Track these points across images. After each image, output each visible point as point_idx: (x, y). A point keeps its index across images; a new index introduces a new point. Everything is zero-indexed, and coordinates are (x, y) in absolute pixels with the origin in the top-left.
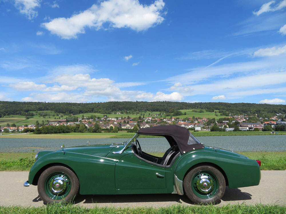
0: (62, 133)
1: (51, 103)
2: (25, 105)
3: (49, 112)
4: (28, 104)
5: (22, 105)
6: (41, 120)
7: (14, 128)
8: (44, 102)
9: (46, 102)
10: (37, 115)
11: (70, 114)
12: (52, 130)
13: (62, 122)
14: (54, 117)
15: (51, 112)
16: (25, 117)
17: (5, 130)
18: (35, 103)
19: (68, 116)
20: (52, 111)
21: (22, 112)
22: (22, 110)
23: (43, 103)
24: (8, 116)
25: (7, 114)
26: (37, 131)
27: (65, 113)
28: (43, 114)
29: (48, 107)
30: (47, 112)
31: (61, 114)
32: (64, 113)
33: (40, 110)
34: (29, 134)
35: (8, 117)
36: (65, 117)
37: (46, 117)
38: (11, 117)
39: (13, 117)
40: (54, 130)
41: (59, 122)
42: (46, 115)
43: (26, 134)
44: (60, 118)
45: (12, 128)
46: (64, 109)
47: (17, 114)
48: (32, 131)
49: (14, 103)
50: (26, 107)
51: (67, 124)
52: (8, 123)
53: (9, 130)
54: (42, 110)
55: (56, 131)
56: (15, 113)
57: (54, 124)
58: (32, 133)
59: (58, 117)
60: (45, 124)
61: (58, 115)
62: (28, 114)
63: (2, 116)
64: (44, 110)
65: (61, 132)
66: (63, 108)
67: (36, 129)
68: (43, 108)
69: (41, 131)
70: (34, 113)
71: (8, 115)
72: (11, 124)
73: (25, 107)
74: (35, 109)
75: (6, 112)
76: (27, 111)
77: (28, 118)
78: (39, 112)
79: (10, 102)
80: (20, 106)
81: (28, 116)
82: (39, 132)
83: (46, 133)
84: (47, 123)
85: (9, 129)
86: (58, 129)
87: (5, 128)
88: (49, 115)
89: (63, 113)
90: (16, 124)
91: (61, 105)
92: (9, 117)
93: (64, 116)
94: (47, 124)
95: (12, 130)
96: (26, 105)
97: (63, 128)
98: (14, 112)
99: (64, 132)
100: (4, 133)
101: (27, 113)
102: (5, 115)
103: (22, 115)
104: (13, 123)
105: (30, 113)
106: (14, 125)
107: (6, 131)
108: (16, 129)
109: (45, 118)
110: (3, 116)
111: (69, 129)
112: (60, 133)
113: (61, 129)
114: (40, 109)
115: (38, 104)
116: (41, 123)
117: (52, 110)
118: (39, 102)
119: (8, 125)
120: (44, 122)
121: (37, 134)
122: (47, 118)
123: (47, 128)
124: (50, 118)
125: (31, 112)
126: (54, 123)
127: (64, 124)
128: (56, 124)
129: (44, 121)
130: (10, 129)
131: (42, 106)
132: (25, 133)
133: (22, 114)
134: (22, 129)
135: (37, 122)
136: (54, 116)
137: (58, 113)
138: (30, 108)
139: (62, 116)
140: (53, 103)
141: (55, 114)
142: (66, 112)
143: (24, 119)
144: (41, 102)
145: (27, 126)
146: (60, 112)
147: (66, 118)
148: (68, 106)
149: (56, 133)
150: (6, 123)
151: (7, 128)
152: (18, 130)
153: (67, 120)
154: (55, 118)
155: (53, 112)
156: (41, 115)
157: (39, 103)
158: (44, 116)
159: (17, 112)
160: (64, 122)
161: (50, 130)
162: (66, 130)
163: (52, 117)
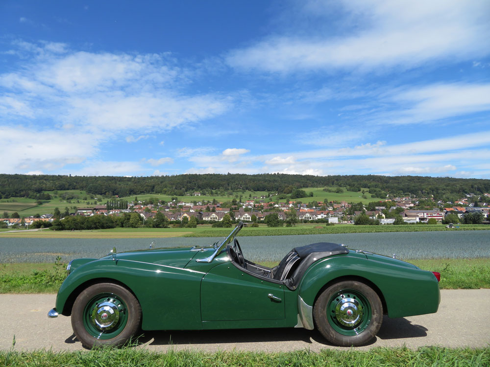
0: (99, 228)
1: (81, 177)
2: (36, 180)
3: (76, 192)
4: (40, 180)
5: (30, 181)
6: (63, 206)
7: (16, 220)
8: (69, 176)
9: (72, 176)
10: (56, 197)
11: (113, 196)
12: (83, 224)
13: (100, 210)
14: (86, 201)
15: (81, 193)
16: (35, 201)
18: (53, 178)
19: (109, 200)
20: (82, 191)
21: (31, 193)
22: (30, 190)
23: (67, 176)
24: (6, 200)
25: (3, 197)
26: (57, 225)
27: (105, 193)
28: (67, 196)
29: (76, 183)
30: (73, 193)
31: (99, 196)
32: (103, 193)
33: (61, 190)
34: (42, 230)
35: (5, 202)
36: (105, 201)
37: (72, 201)
38: (11, 202)
39: (14, 201)
40: (85, 223)
41: (95, 209)
42: (72, 198)
43: (37, 230)
44: (95, 203)
45: (12, 220)
46: (103, 187)
47: (21, 196)
48: (47, 225)
49: (16, 177)
50: (38, 184)
51: (109, 212)
52: (6, 211)
53: (7, 224)
54: (65, 190)
55: (89, 225)
56: (18, 195)
57: (86, 213)
58: (48, 228)
59: (93, 201)
60: (70, 212)
61: (92, 198)
62: (40, 195)
64: (68, 189)
65: (98, 226)
66: (101, 186)
67: (55, 223)
68: (67, 186)
69: (64, 225)
70: (51, 194)
71: (5, 198)
72: (10, 213)
73: (35, 184)
74: (54, 188)
75: (2, 193)
76: (39, 191)
77: (41, 203)
78: (60, 192)
79: (10, 175)
80: (27, 182)
81: (40, 199)
82: (61, 227)
83: (73, 229)
84: (73, 211)
85: (8, 222)
86: (92, 221)
88: (78, 198)
89: (101, 194)
90: (20, 213)
91: (97, 181)
92: (8, 202)
93: (104, 199)
94: (74, 214)
95: (13, 223)
96: (38, 181)
97: (101, 219)
98: (16, 193)
99: (103, 227)
101: (38, 195)
102: (1, 198)
103: (30, 198)
104: (15, 212)
105: (43, 194)
106: (16, 216)
108: (20, 221)
109: (70, 203)
111: (112, 222)
112: (96, 228)
113: (99, 223)
114: (62, 188)
115: (59, 179)
116: (63, 211)
117: (82, 188)
118: (59, 176)
119: (6, 216)
121: (56, 230)
122: (74, 203)
123: (74, 220)
124: (78, 202)
125: (46, 193)
126: (85, 211)
127: (103, 213)
128: (89, 214)
129: (69, 208)
130: (10, 223)
131: (64, 183)
132: (35, 228)
133: (29, 196)
134: (30, 221)
135: (57, 209)
136: (86, 199)
137: (93, 194)
138: (44, 185)
139: (100, 200)
140: (84, 176)
141: (88, 196)
142: (106, 192)
143: (35, 204)
144: (63, 176)
145: (38, 216)
146: (96, 192)
147: (106, 202)
148: (110, 182)
149: (89, 228)
150: (2, 213)
151: (3, 220)
152: (23, 225)
153: (108, 206)
154: (88, 203)
155: (84, 192)
156: (64, 198)
157: (60, 177)
158: (68, 199)
159: (22, 193)
160: (103, 210)
161: (79, 224)
162: (107, 223)
163: (83, 201)
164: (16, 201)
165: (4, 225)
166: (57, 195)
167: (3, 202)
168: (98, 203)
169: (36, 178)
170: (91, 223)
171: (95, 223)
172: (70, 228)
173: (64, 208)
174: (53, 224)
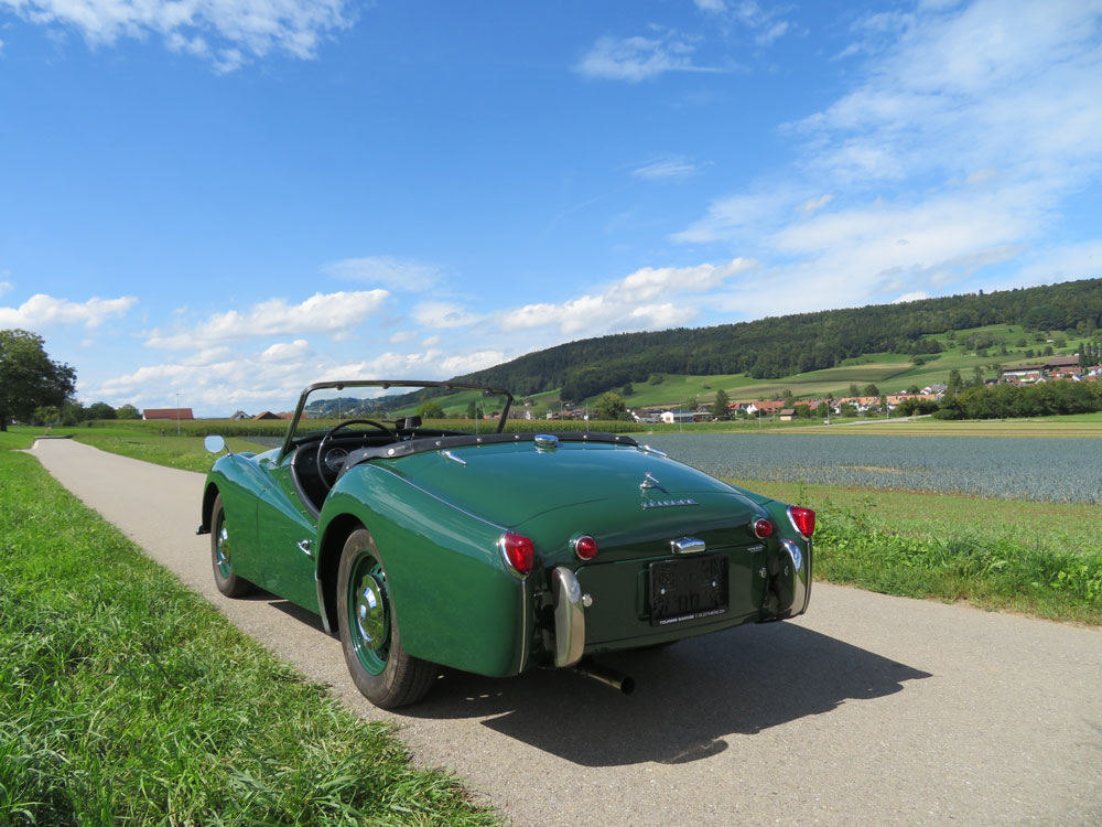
0: (1054, 414)
1: (1008, 292)
2: (908, 313)
3: (998, 330)
4: (914, 311)
5: (895, 316)
6: (967, 364)
7: (871, 401)
8: (978, 294)
9: (985, 293)
10: (952, 346)
11: (1097, 331)
12: (1010, 404)
13: (1062, 368)
14: (1022, 349)
15: (1011, 331)
16: (908, 357)
17: (844, 407)
18: (944, 304)
19: (1086, 341)
20: (1012, 327)
21: (899, 342)
22: (898, 335)
23: (975, 295)
24: (854, 360)
25: (849, 353)
26: (948, 408)
27: (1074, 326)
28: (977, 342)
29: (997, 309)
30: (991, 334)
31: (1057, 334)
32: (1069, 326)
33: (963, 328)
34: (917, 420)
35: (853, 364)
36: (1073, 344)
37: (990, 352)
38: (863, 364)
39: (868, 362)
40: (1017, 402)
41: (1047, 367)
42: (990, 345)
43: (906, 419)
44: (1049, 352)
45: (864, 400)
46: (1068, 310)
47: (881, 350)
48: (927, 409)
49: (869, 312)
50: (912, 320)
51: (1087, 372)
52: (853, 383)
53: (855, 408)
54: (970, 327)
55: (1026, 407)
56: (875, 348)
57: (1025, 377)
58: (930, 415)
59: (1042, 348)
60: (985, 378)
61: (1040, 340)
62: (918, 345)
63: (836, 362)
64: (979, 325)
65: (1051, 410)
66: (1063, 307)
67: (944, 403)
68: (975, 319)
69: (965, 407)
70: (942, 339)
71: (852, 356)
72: (861, 385)
73: (907, 321)
74: (945, 326)
75: (846, 347)
76: (915, 335)
77: (921, 362)
78: (960, 334)
79: (857, 309)
80: (890, 320)
81: (918, 353)
82: (957, 412)
83: (985, 417)
84: (993, 375)
85: (856, 404)
86: (1034, 397)
87: (843, 400)
88: (1004, 344)
89: (1063, 328)
90: (879, 386)
91: (1051, 297)
92: (858, 364)
93: (1072, 340)
94: (995, 381)
95: (865, 406)
96: (911, 314)
97: (1060, 392)
98: (871, 344)
99: (1064, 411)
100: (840, 419)
101: (914, 345)
102: (844, 357)
103: (898, 352)
104: (869, 383)
105: (925, 342)
106: (873, 392)
107: (850, 412)
108: (878, 403)
109: (985, 356)
110: (840, 362)
111: (1091, 397)
112: (1046, 413)
113: (1052, 399)
114: (965, 324)
115: (955, 304)
116: (967, 375)
117: (1012, 319)
118: (955, 297)
119: (855, 393)
120: (982, 372)
121: (946, 419)
122: (995, 355)
123: (988, 395)
124: (1005, 353)
125: (930, 338)
126: (1023, 374)
127: (1070, 376)
128: (1032, 379)
129: (982, 368)
130: (860, 406)
131: (968, 311)
132: (903, 416)
133: (897, 349)
134: (893, 401)
135: (955, 373)
136: (1023, 344)
137: (1040, 330)
138: (925, 322)
139: (1061, 344)
140: (1015, 290)
141: (1029, 337)
142: (1076, 322)
143: (908, 365)
144: (965, 296)
145: (916, 391)
146: (1049, 325)
147: (1077, 347)
148: (1087, 296)
149: (1028, 413)
150: (846, 386)
151: (848, 399)
152: (884, 405)
153: (1083, 357)
154: (1030, 354)
155: (1018, 328)
156: (970, 347)
157: (957, 301)
158: (980, 348)
159: (882, 344)
160: (1070, 368)
161: (1001, 404)
162: (1074, 401)
163: (1015, 349)
164: (872, 362)
165: (850, 411)
166: (954, 342)
167: (848, 365)
168: (1056, 350)
169: (906, 310)
170: (1031, 401)
171: (1042, 402)
172: (977, 413)
173: (972, 369)
174: (940, 406)
